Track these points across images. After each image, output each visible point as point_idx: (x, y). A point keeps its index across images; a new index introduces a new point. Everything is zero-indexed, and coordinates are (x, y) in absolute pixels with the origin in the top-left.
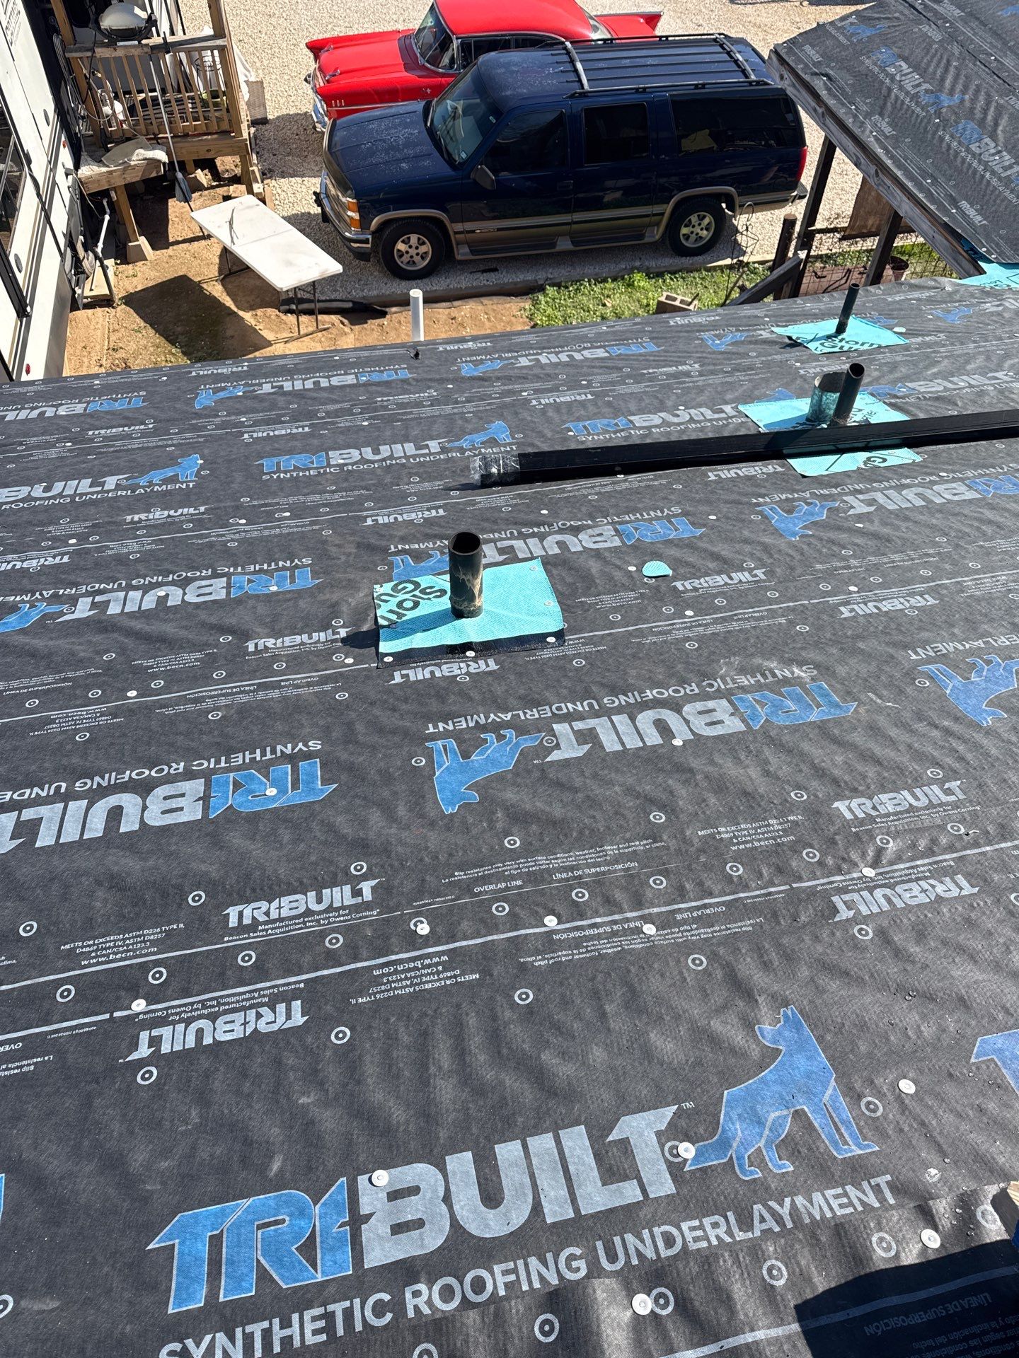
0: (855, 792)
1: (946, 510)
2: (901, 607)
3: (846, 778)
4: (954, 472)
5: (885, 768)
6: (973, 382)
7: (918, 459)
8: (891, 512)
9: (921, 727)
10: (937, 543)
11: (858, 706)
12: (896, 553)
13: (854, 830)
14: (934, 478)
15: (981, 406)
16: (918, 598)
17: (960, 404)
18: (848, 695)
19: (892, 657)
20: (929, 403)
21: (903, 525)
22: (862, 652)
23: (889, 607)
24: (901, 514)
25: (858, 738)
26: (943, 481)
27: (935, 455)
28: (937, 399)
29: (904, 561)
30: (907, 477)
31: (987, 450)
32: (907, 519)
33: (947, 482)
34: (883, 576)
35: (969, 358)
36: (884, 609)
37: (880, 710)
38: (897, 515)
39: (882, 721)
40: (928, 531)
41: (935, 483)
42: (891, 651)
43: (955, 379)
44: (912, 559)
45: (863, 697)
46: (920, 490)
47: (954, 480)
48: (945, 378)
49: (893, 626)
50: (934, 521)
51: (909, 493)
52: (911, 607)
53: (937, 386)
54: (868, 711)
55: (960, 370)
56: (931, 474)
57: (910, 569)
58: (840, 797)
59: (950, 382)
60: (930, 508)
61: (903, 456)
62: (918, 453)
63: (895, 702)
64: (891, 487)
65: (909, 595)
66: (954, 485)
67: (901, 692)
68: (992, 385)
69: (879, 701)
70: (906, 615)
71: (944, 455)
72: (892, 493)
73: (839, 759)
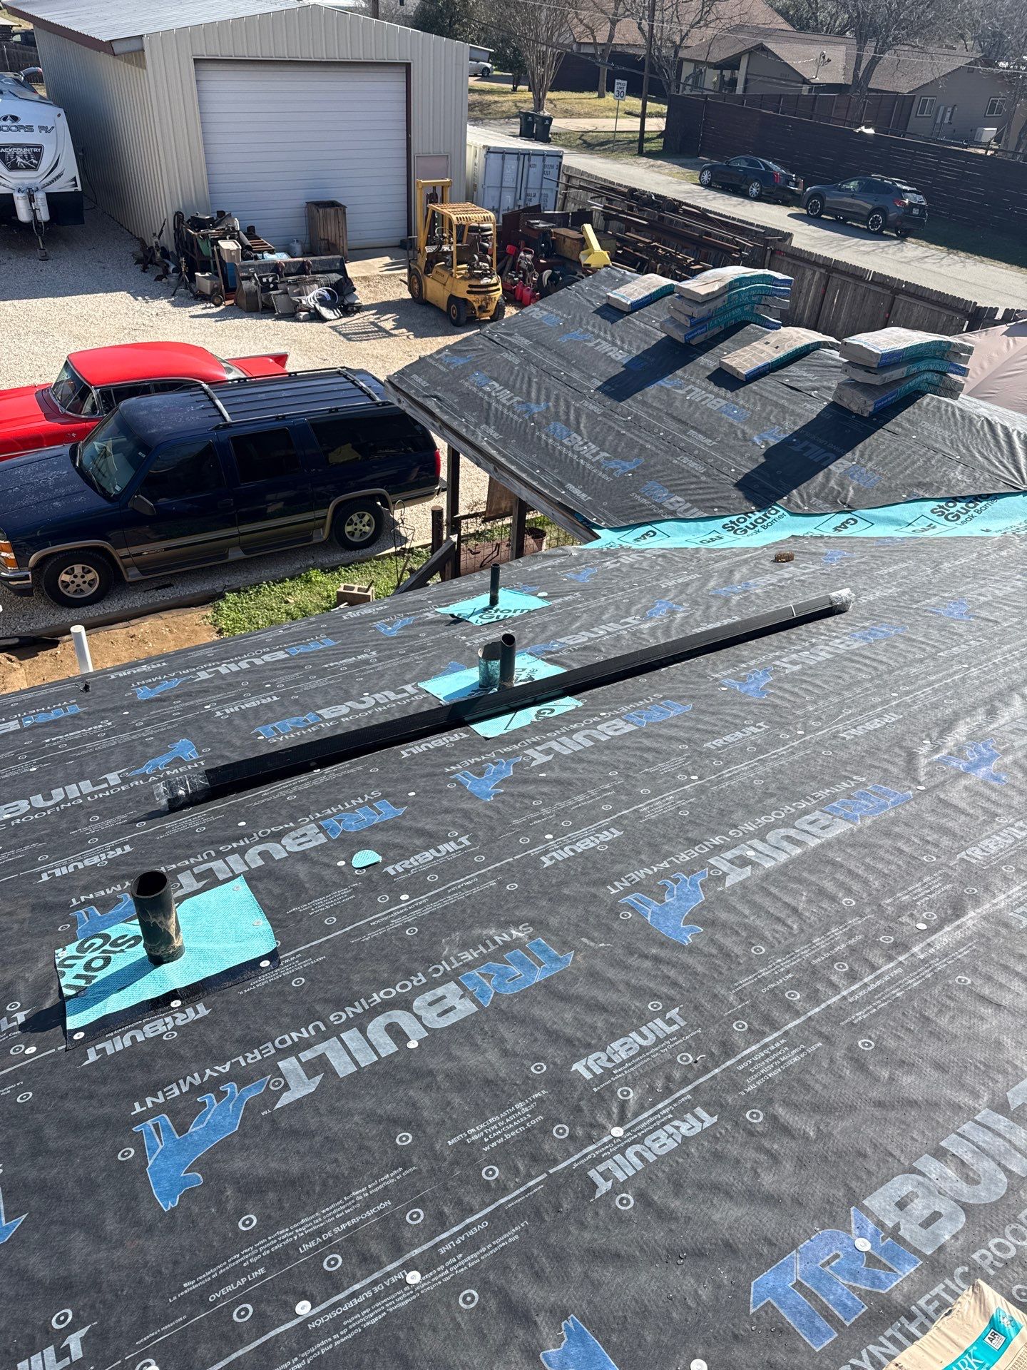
0: (590, 1048)
1: (612, 746)
2: (592, 845)
3: (579, 1034)
4: (611, 710)
5: (612, 1013)
6: (610, 630)
7: (580, 704)
8: (567, 757)
9: (633, 961)
10: (610, 777)
11: (575, 955)
12: (579, 794)
13: (595, 1090)
14: (596, 719)
15: (621, 648)
16: (605, 832)
17: (603, 649)
18: (565, 945)
19: (595, 896)
20: (580, 653)
21: (579, 767)
22: (568, 898)
23: (583, 847)
24: (577, 758)
25: (580, 989)
26: (604, 720)
27: (593, 698)
28: (585, 648)
29: (586, 800)
30: (574, 722)
31: (633, 685)
32: (581, 760)
33: (607, 720)
34: (572, 819)
35: (603, 610)
36: (579, 851)
37: (595, 953)
38: (573, 759)
39: (599, 965)
40: (601, 768)
41: (596, 723)
42: (593, 890)
43: (595, 629)
44: (593, 797)
45: (577, 944)
46: (587, 732)
47: (613, 717)
48: (588, 630)
49: (590, 865)
50: (604, 758)
51: (578, 737)
52: (602, 843)
53: (582, 638)
54: (584, 957)
55: (598, 621)
56: (594, 716)
57: (593, 807)
58: (577, 1058)
59: (592, 632)
60: (598, 747)
61: (566, 704)
62: (578, 699)
63: (606, 941)
64: (563, 734)
65: (597, 832)
66: (613, 722)
67: (610, 929)
68: (625, 629)
69: (592, 944)
70: (598, 852)
71: (600, 696)
72: (564, 739)
73: (568, 1016)
